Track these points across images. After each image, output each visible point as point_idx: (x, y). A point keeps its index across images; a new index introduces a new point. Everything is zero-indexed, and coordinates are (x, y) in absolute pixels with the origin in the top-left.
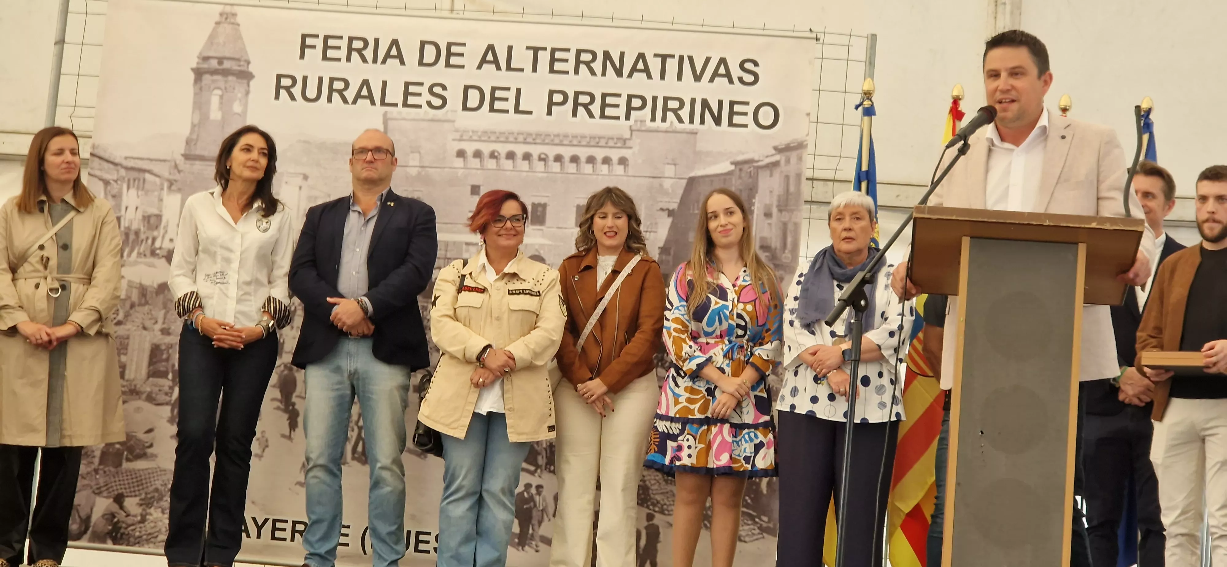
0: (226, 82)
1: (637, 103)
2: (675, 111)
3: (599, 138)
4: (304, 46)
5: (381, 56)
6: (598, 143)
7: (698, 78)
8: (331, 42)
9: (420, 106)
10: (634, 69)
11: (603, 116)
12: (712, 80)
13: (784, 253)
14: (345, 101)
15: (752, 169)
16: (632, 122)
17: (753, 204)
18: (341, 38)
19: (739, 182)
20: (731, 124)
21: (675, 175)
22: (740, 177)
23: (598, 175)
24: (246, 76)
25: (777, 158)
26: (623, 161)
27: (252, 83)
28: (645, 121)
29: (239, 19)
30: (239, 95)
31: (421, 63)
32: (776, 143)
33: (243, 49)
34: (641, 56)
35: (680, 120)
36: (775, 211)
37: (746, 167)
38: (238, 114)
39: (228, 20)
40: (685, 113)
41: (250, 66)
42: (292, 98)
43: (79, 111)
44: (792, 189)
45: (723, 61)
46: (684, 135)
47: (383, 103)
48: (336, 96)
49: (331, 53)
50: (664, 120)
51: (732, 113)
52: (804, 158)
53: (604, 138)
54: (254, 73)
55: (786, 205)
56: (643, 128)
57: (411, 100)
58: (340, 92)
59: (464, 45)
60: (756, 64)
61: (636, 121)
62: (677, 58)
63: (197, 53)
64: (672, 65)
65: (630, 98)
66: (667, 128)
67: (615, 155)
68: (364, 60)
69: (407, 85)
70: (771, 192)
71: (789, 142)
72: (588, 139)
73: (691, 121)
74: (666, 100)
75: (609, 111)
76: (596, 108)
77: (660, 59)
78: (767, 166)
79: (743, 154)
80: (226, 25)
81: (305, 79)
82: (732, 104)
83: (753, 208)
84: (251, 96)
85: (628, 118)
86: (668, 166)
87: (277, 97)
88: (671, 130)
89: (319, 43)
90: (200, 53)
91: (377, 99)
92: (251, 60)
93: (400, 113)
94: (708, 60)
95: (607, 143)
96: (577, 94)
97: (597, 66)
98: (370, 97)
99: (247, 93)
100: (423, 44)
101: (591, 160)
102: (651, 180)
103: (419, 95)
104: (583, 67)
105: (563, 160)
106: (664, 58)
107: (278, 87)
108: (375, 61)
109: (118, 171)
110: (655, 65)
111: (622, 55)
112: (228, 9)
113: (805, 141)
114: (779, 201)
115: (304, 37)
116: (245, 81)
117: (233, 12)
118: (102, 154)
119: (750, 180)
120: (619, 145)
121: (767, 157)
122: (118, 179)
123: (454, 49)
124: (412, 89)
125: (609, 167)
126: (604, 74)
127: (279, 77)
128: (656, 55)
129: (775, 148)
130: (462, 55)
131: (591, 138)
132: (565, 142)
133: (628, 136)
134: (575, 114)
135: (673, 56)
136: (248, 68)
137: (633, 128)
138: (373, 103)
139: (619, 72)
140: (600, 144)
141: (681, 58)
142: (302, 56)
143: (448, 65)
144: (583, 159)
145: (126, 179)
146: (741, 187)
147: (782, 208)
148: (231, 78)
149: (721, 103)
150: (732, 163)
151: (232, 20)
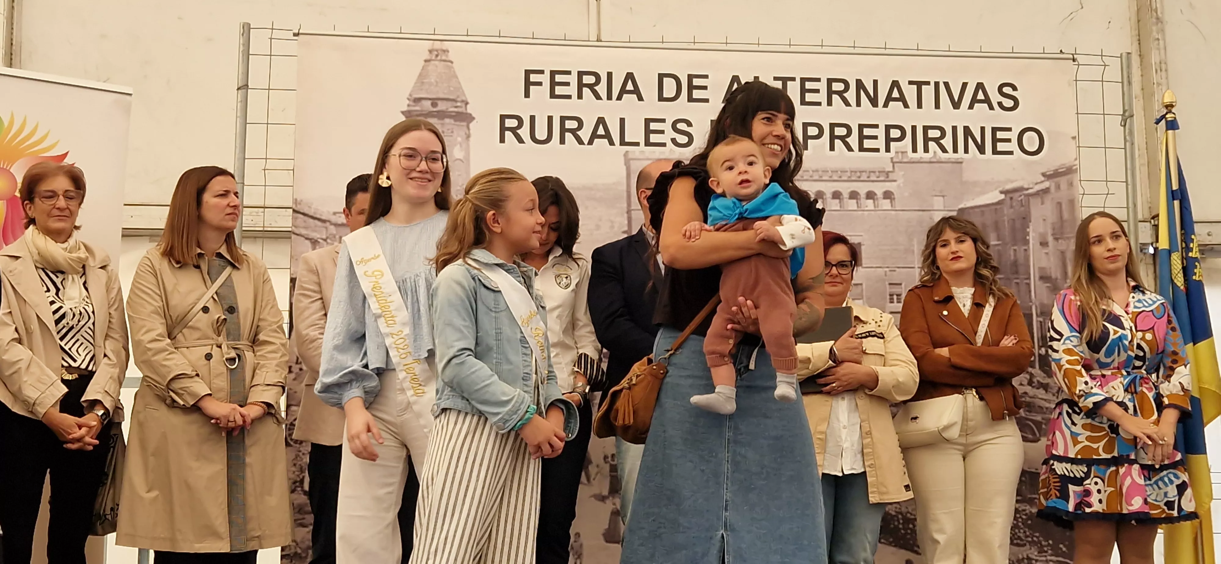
0: (442, 124)
1: (895, 133)
2: (936, 140)
3: (860, 172)
4: (528, 84)
5: (615, 93)
6: (859, 177)
7: (956, 105)
8: (558, 78)
9: (664, 145)
10: (889, 98)
11: (862, 149)
12: (971, 107)
13: (1066, 282)
14: (580, 142)
15: (1023, 197)
16: (892, 154)
17: (1028, 234)
18: (569, 73)
19: (1012, 210)
20: (995, 152)
21: (945, 207)
22: (1012, 207)
23: (863, 211)
24: (465, 118)
25: (1047, 184)
26: (888, 195)
27: (471, 125)
28: (906, 152)
29: (451, 56)
30: (459, 139)
31: (661, 98)
32: (1044, 171)
33: (459, 88)
34: (895, 84)
35: (944, 150)
36: (1050, 239)
37: (1016, 195)
38: (460, 160)
39: (439, 58)
40: (947, 142)
41: (468, 106)
42: (520, 140)
43: (270, 164)
44: (1066, 216)
45: (980, 86)
46: (950, 165)
47: (623, 143)
48: (568, 136)
49: (559, 90)
50: (926, 150)
51: (995, 141)
52: (1075, 184)
53: (866, 172)
54: (474, 115)
55: (1062, 233)
56: (905, 160)
57: (654, 138)
58: (573, 132)
59: (706, 77)
60: (1015, 88)
61: (897, 152)
62: (932, 84)
63: (407, 95)
64: (928, 92)
65: (888, 128)
66: (931, 158)
67: (879, 189)
68: (598, 97)
69: (648, 121)
70: (1044, 220)
71: (1057, 168)
72: (849, 174)
73: (955, 150)
74: (926, 129)
75: (867, 144)
76: (853, 140)
77: (915, 86)
78: (1037, 194)
79: (1012, 182)
80: (437, 63)
81: (533, 118)
82: (994, 130)
83: (1028, 238)
84: (472, 139)
85: (888, 150)
86: (936, 198)
87: (502, 140)
88: (935, 160)
89: (545, 79)
90: (410, 95)
91: (616, 139)
92: (469, 101)
93: (642, 152)
94: (965, 85)
95: (868, 177)
96: (832, 126)
97: (851, 95)
98: (607, 136)
99: (468, 136)
100: (661, 77)
101: (854, 195)
102: (921, 213)
103: (662, 132)
104: (835, 97)
105: (824, 197)
106: (919, 85)
107: (503, 129)
108: (609, 97)
109: (326, 228)
110: (910, 93)
111: (875, 82)
112: (438, 45)
113: (1075, 165)
114: (1054, 229)
115: (528, 73)
116: (465, 124)
117: (444, 48)
118: (306, 211)
119: (1023, 209)
120: (882, 178)
121: (1036, 184)
122: (327, 238)
123: (696, 82)
124: (653, 126)
125: (874, 202)
126: (858, 104)
127: (503, 118)
128: (911, 83)
129: (1044, 175)
130: (705, 88)
131: (852, 172)
132: (824, 178)
133: (891, 169)
134: (832, 148)
135: (928, 83)
136: (466, 109)
137: (894, 160)
138: (612, 143)
139: (874, 102)
140: (862, 179)
141: (937, 84)
142: (527, 95)
143: (690, 99)
144: (846, 195)
145: (337, 237)
146: (1013, 217)
147: (1058, 236)
148: (447, 121)
149: (983, 129)
150: (1001, 192)
151: (444, 58)
